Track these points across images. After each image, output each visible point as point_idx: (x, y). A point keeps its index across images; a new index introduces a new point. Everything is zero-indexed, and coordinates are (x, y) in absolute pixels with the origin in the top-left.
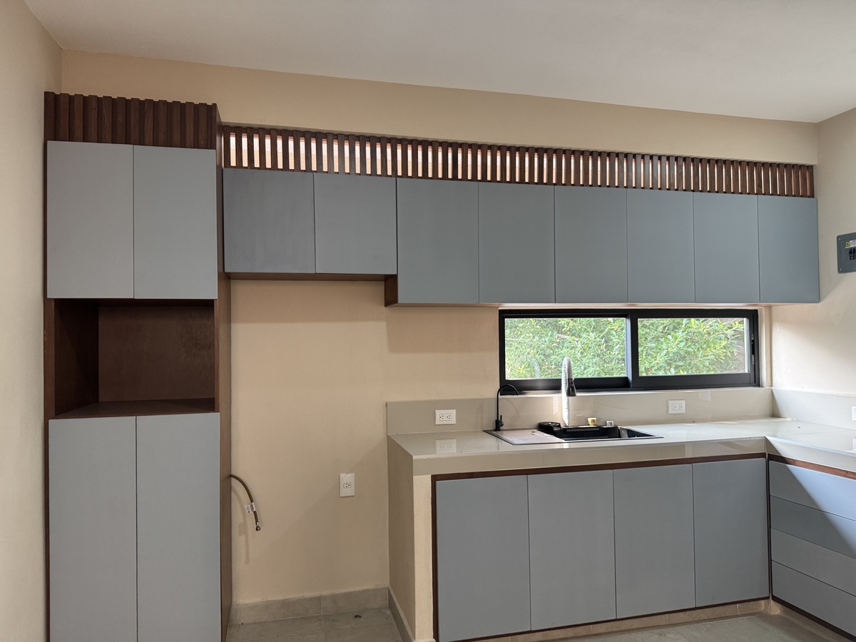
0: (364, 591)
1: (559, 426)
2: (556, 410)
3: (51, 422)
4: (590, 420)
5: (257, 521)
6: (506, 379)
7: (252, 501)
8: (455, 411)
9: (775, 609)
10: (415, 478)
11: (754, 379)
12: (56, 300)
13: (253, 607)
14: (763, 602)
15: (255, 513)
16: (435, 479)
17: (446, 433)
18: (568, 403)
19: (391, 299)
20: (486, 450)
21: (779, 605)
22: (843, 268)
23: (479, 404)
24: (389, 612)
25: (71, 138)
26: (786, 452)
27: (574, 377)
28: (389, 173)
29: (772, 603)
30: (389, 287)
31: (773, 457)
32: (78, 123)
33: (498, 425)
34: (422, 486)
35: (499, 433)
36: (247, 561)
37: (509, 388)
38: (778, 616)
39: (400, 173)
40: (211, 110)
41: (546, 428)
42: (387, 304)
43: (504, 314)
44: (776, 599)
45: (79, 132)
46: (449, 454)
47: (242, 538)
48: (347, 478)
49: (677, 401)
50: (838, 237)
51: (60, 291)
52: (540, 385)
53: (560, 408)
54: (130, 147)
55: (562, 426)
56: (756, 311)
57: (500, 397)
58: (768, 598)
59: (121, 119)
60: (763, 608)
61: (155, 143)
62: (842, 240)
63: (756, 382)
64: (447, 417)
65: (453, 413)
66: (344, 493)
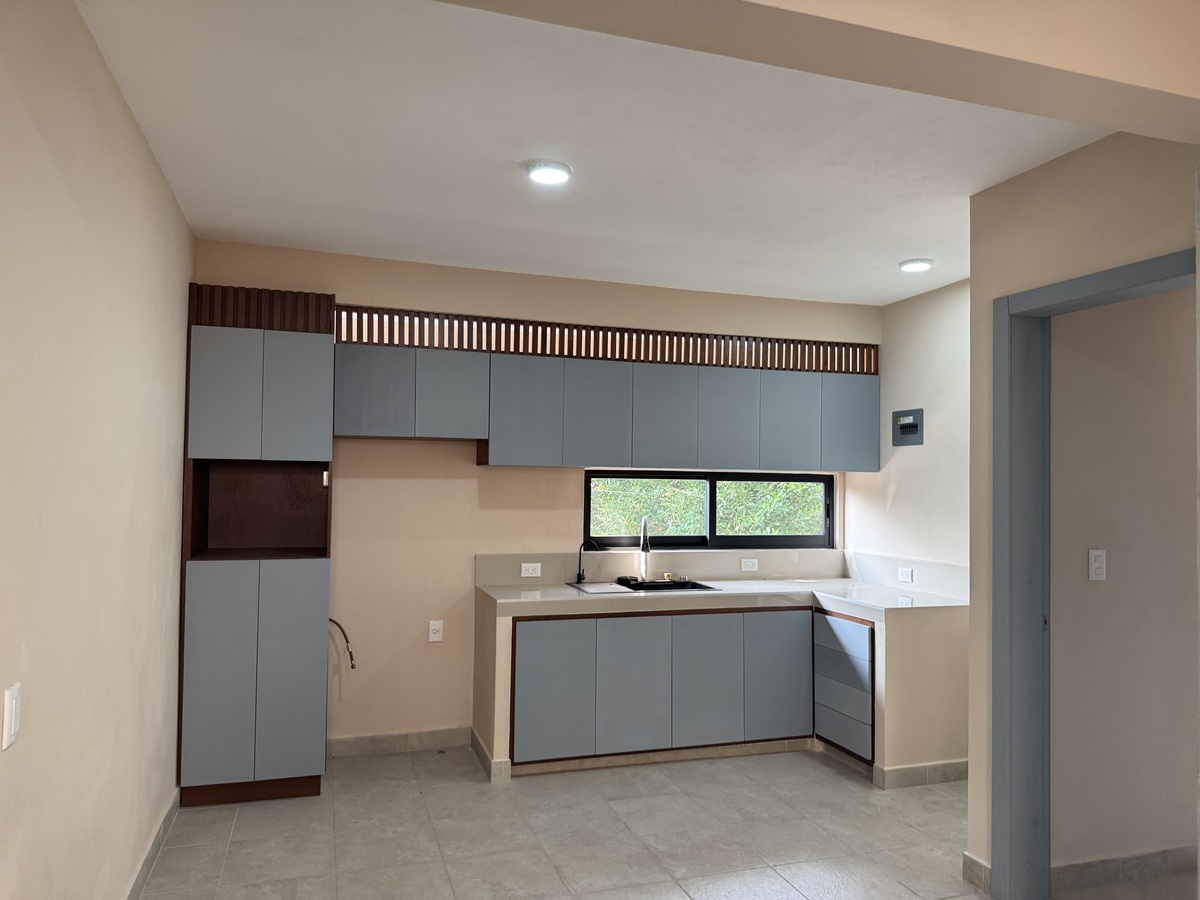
0: (449, 730)
1: (636, 580)
2: (636, 566)
3: (189, 564)
4: (665, 575)
5: (352, 660)
6: (592, 535)
7: (347, 642)
8: (540, 564)
9: (819, 746)
10: (498, 618)
11: (828, 541)
12: (194, 460)
13: (344, 742)
14: (809, 740)
15: (350, 653)
16: (515, 620)
17: (531, 584)
18: (646, 559)
19: (482, 458)
20: (565, 598)
21: (822, 743)
22: (897, 442)
23: (563, 558)
24: (471, 749)
25: (211, 324)
26: (826, 605)
27: (649, 535)
28: (484, 348)
29: (816, 740)
30: (481, 451)
31: (818, 610)
32: (218, 311)
33: (580, 578)
34: (504, 626)
35: (580, 586)
36: (340, 700)
37: (592, 544)
38: (821, 753)
39: (493, 348)
40: (331, 298)
41: (623, 581)
42: (478, 464)
43: (590, 475)
44: (820, 738)
45: (217, 318)
46: (533, 600)
47: (337, 677)
48: (436, 625)
49: (750, 559)
50: (894, 413)
51: (199, 452)
52: (625, 542)
53: (639, 563)
54: (260, 331)
55: (640, 580)
56: (832, 476)
57: (582, 551)
58: (812, 736)
59: (253, 307)
60: (809, 747)
61: (283, 328)
62: (897, 415)
63: (831, 545)
64: (531, 570)
65: (538, 566)
66: (433, 638)
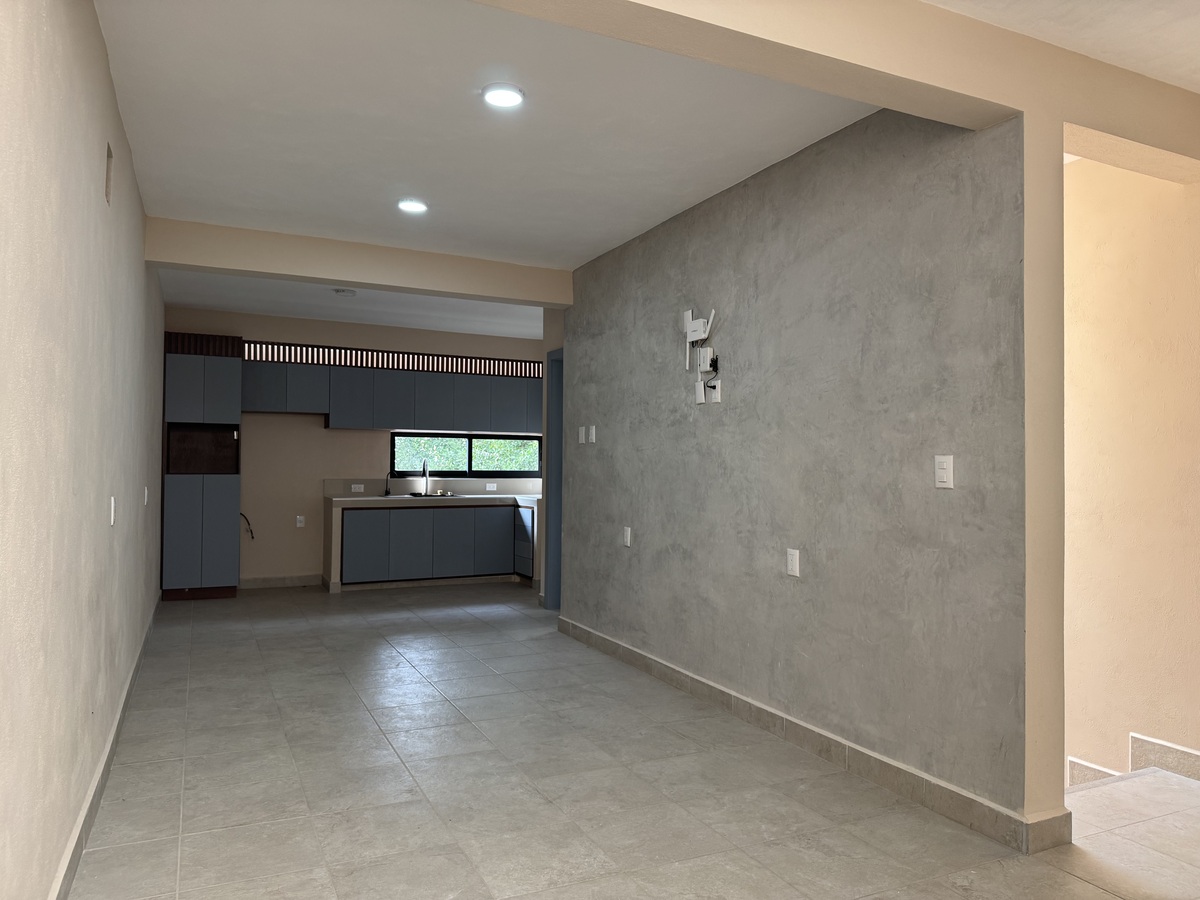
0: (309, 576)
1: (421, 494)
4: (438, 492)
6: (394, 470)
7: (250, 526)
9: (517, 577)
10: (334, 508)
11: (540, 474)
12: (168, 423)
15: (251, 531)
16: (343, 509)
17: (357, 493)
18: (428, 482)
19: (326, 424)
23: (377, 482)
24: (320, 583)
25: (176, 353)
26: (519, 502)
28: (326, 363)
30: (326, 420)
31: (517, 506)
32: (180, 346)
33: (387, 492)
34: (337, 511)
38: (518, 582)
39: (332, 363)
40: (240, 338)
41: (413, 494)
42: (324, 427)
43: (394, 435)
45: (179, 350)
48: (300, 518)
49: (493, 483)
54: (202, 356)
57: (388, 479)
58: (514, 573)
59: (198, 344)
60: (513, 579)
61: (214, 355)
64: (358, 487)
65: (363, 486)
66: (298, 525)
